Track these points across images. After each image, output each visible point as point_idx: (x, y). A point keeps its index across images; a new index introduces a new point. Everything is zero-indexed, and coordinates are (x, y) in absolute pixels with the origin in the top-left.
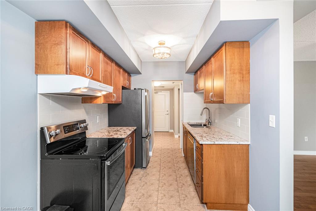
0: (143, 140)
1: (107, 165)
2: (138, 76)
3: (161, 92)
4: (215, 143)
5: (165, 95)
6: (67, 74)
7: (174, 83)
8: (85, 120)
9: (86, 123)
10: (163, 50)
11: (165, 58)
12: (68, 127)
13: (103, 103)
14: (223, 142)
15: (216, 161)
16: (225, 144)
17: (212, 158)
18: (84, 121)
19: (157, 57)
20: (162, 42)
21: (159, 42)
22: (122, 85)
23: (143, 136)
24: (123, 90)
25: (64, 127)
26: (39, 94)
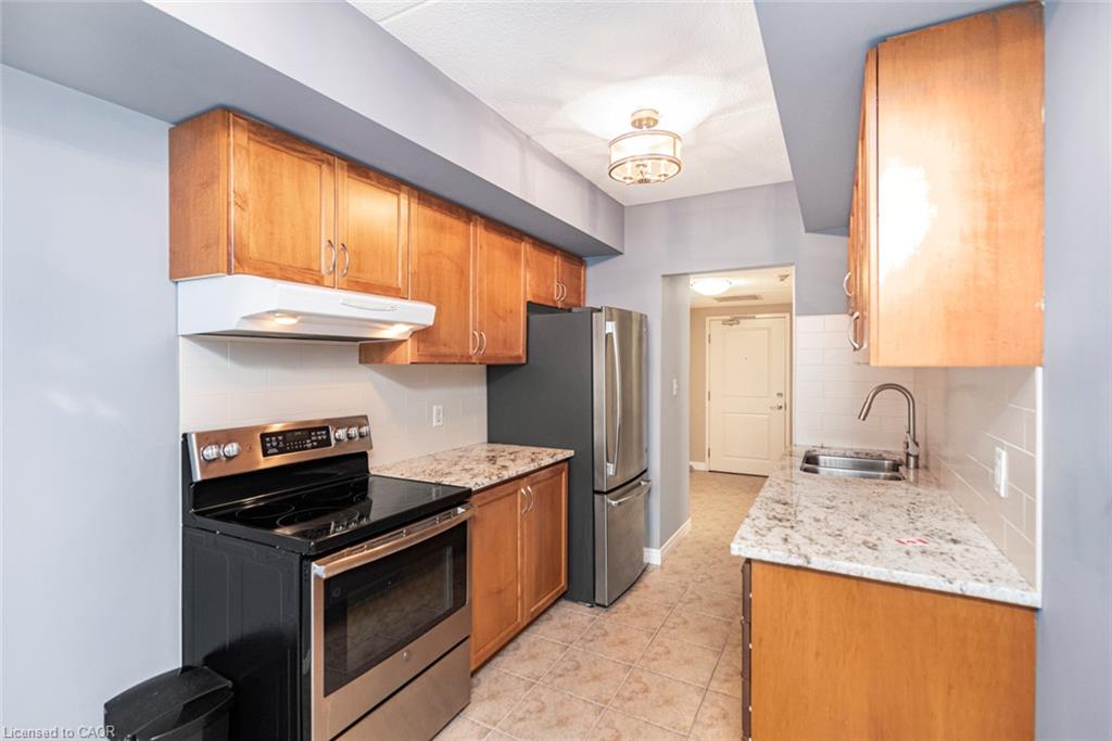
0: (596, 500)
1: (317, 577)
2: (612, 264)
3: (754, 318)
4: (812, 566)
5: (769, 329)
6: (229, 273)
7: (786, 280)
8: (365, 417)
9: (367, 424)
10: (641, 145)
11: (663, 178)
12: (280, 438)
13: (412, 363)
14: (859, 566)
15: (817, 654)
16: (866, 575)
17: (797, 633)
18: (361, 421)
19: (628, 181)
20: (644, 115)
21: (633, 115)
22: (530, 298)
23: (596, 488)
24: (532, 317)
25: (263, 436)
26: (183, 336)
